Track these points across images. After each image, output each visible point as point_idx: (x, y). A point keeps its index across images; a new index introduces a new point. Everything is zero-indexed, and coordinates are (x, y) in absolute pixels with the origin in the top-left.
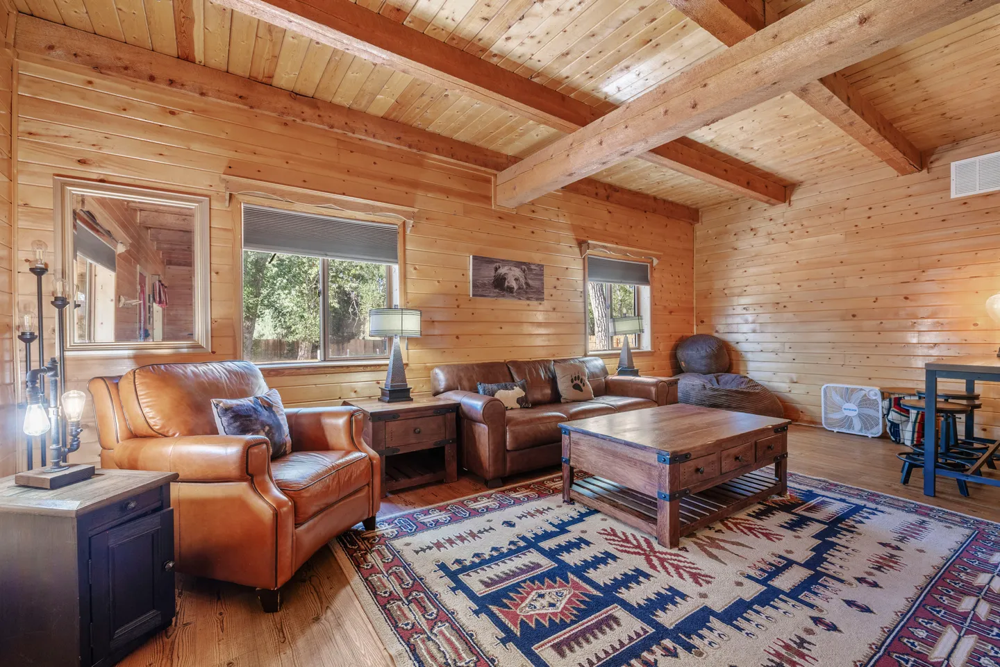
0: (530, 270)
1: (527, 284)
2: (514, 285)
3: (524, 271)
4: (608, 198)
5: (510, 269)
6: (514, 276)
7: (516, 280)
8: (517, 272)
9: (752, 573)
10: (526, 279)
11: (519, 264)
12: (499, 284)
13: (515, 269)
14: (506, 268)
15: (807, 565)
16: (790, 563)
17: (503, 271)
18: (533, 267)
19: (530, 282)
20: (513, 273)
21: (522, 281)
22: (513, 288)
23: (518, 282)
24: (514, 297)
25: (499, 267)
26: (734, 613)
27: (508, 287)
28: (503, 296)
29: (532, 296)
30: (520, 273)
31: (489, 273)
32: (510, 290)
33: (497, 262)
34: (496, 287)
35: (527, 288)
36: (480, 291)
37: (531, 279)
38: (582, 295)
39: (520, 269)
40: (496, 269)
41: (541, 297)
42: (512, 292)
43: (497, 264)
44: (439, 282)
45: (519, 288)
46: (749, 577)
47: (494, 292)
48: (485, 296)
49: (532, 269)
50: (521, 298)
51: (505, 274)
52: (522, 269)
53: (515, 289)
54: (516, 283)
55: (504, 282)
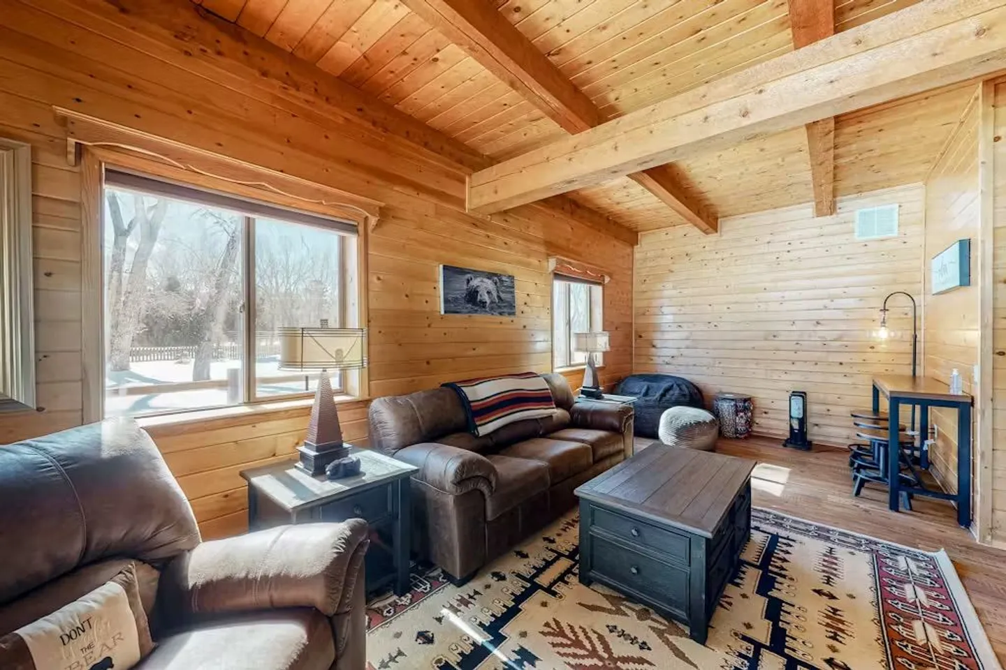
0: (502, 281)
1: (499, 297)
2: (486, 298)
3: (496, 284)
5: (482, 281)
6: (486, 288)
7: (489, 293)
8: (489, 284)
10: (498, 292)
12: (472, 299)
14: (479, 279)
17: (475, 282)
18: (504, 279)
21: (495, 294)
22: (486, 302)
23: (491, 296)
25: (472, 279)
27: (480, 301)
28: (476, 311)
29: (504, 311)
30: (492, 286)
31: (461, 286)
32: (483, 303)
34: (468, 302)
36: (452, 307)
38: (549, 311)
39: (491, 281)
40: (468, 281)
41: (513, 311)
42: (484, 307)
43: (470, 276)
44: (407, 296)
45: (492, 302)
47: (467, 308)
48: (457, 312)
49: (504, 281)
50: (494, 313)
51: (478, 286)
52: (493, 281)
53: (487, 304)
54: (489, 297)
55: (477, 296)
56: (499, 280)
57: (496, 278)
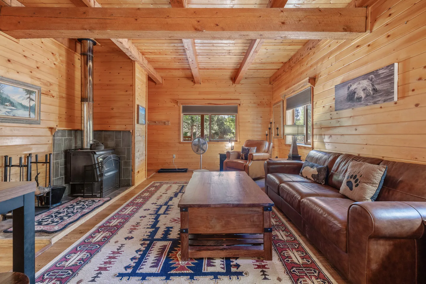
1: (375, 90)
2: (362, 95)
3: (371, 80)
5: (359, 83)
6: (361, 88)
7: (364, 90)
8: (365, 83)
9: (172, 206)
10: (373, 85)
11: (365, 76)
12: (352, 98)
13: (363, 81)
14: (356, 84)
15: (160, 215)
16: (164, 213)
17: (353, 88)
18: (380, 72)
19: (377, 87)
20: (361, 85)
21: (370, 88)
22: (361, 98)
23: (366, 91)
24: (362, 104)
25: (351, 86)
26: (171, 199)
27: (357, 98)
29: (379, 99)
30: (367, 83)
32: (359, 99)
33: (349, 83)
34: (349, 101)
35: (374, 94)
37: (379, 84)
39: (367, 80)
40: (349, 88)
42: (360, 101)
43: (349, 84)
44: (324, 107)
45: (367, 96)
46: (172, 205)
47: (347, 105)
49: (380, 74)
50: (369, 104)
51: (355, 89)
52: (369, 79)
53: (363, 98)
54: (364, 93)
55: (355, 95)
57: (371, 76)
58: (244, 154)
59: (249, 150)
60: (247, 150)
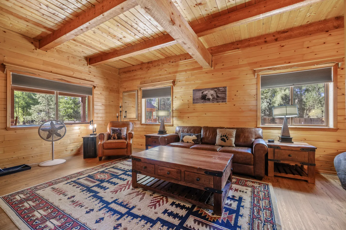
0: (219, 90)
1: (217, 96)
2: (211, 97)
3: (216, 91)
4: (276, 40)
5: (209, 92)
6: (210, 94)
7: (212, 95)
8: (212, 92)
10: (217, 94)
11: (212, 89)
12: (204, 98)
13: (211, 91)
14: (207, 91)
17: (205, 93)
18: (220, 89)
19: (219, 95)
20: (210, 93)
21: (215, 95)
22: (210, 99)
23: (213, 96)
24: (210, 102)
25: (204, 92)
28: (206, 102)
29: (220, 101)
30: (213, 92)
31: (199, 94)
32: (209, 99)
33: (203, 90)
34: (202, 99)
35: (217, 98)
36: (196, 101)
37: (219, 94)
38: (255, 96)
39: (213, 91)
40: (202, 93)
41: (225, 100)
42: (210, 100)
43: (203, 91)
44: (182, 100)
45: (213, 98)
47: (202, 101)
48: (198, 103)
49: (220, 90)
50: (214, 102)
51: (206, 94)
52: (214, 91)
53: (211, 99)
54: (212, 97)
55: (206, 97)
56: (218, 90)
57: (215, 89)
58: (116, 134)
59: (120, 130)
60: (119, 131)
